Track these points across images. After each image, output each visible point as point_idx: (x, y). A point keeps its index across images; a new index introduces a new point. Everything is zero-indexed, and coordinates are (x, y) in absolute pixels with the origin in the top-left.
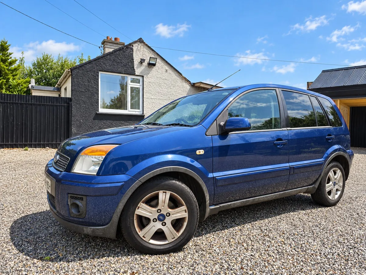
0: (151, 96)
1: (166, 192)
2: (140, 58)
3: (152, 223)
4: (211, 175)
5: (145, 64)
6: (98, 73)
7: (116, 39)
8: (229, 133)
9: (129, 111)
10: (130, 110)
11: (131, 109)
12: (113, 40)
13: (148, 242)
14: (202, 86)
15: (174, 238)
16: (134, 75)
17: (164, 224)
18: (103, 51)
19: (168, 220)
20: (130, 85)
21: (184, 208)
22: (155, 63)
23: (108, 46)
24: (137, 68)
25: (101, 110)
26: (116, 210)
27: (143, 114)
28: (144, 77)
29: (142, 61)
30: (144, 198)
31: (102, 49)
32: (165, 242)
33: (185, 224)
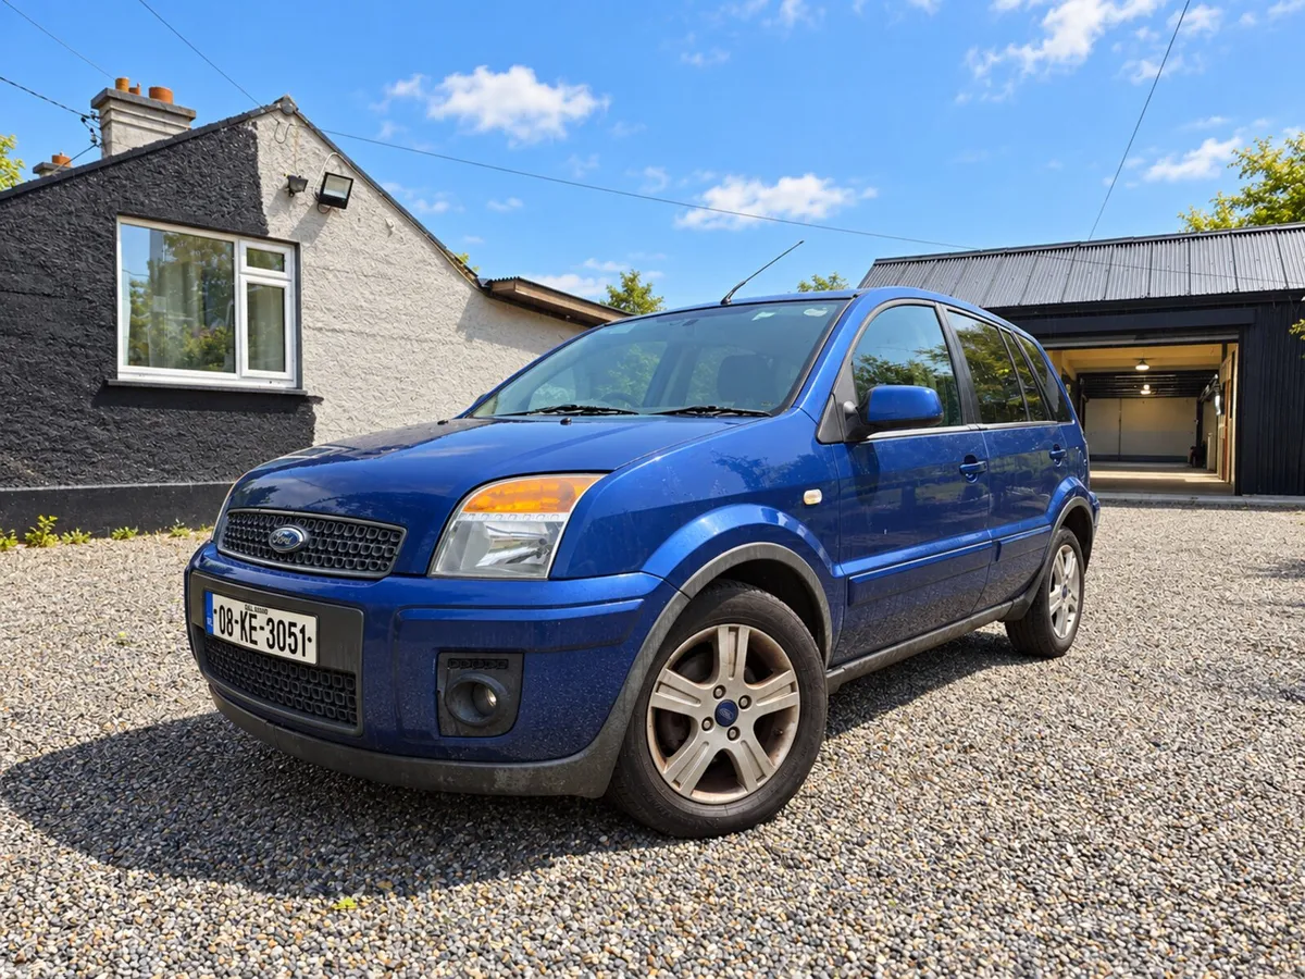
0: (334, 320)
1: (736, 630)
2: (288, 173)
3: (700, 736)
4: (840, 570)
5: (306, 198)
6: (114, 220)
7: (154, 92)
8: (869, 437)
9: (244, 377)
10: (246, 371)
11: (250, 368)
12: (144, 93)
13: (688, 797)
14: (523, 291)
15: (763, 776)
16: (263, 237)
17: (735, 734)
18: (98, 132)
19: (746, 721)
20: (246, 276)
21: (789, 676)
22: (343, 196)
23: (122, 118)
24: (275, 211)
25: (127, 373)
26: (621, 694)
27: (299, 386)
28: (302, 249)
29: (294, 185)
30: (674, 654)
31: (96, 125)
32: (736, 791)
33: (792, 728)
